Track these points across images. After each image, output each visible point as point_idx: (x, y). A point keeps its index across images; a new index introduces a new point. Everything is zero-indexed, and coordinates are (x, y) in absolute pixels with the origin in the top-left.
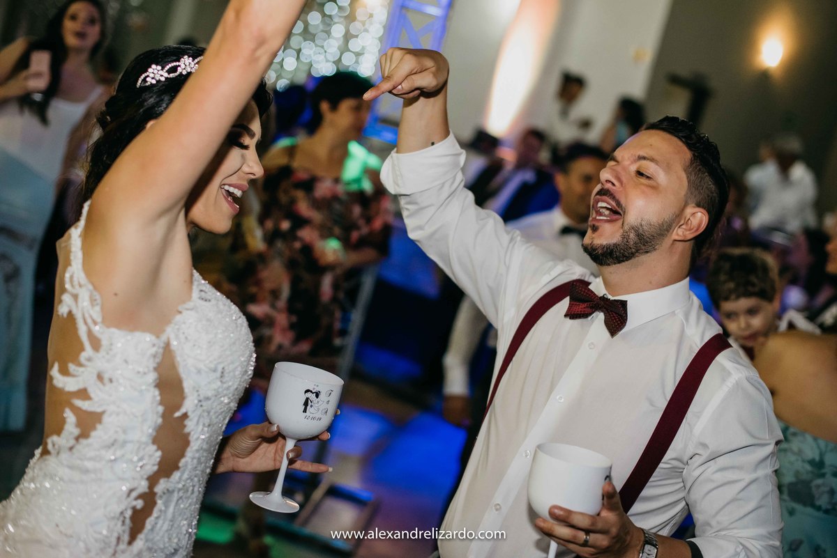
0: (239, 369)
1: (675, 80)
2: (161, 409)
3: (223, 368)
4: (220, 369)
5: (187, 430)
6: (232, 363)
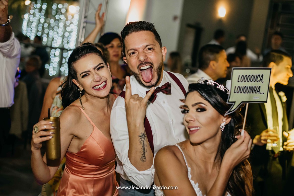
1: (189, 26)
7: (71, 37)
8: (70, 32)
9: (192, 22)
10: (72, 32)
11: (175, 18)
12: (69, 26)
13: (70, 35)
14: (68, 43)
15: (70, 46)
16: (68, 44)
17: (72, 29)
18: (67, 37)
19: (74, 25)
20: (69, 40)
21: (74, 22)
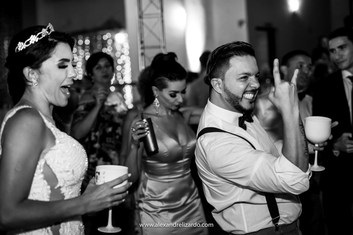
0: (80, 168)
1: (259, 29)
2: (49, 187)
3: (73, 170)
4: (71, 170)
5: (62, 192)
6: (76, 166)
7: (125, 70)
8: (122, 65)
9: (261, 24)
10: (125, 64)
11: (241, 23)
12: (119, 58)
13: (123, 68)
14: (122, 77)
15: (125, 81)
16: (122, 79)
17: (124, 61)
18: (120, 72)
19: (125, 55)
20: (123, 74)
21: (124, 52)
